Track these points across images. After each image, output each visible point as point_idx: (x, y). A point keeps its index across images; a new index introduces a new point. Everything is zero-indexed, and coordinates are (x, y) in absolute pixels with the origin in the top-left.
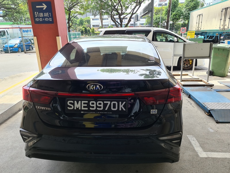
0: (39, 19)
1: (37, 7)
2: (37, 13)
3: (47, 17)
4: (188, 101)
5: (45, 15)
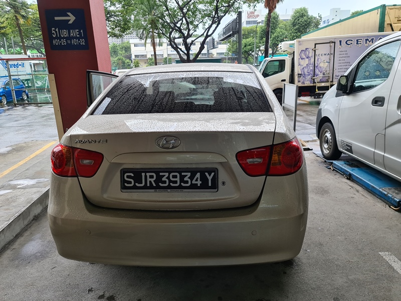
0: (60, 41)
1: (56, 18)
2: (57, 30)
3: (76, 38)
4: (350, 186)
5: (71, 35)
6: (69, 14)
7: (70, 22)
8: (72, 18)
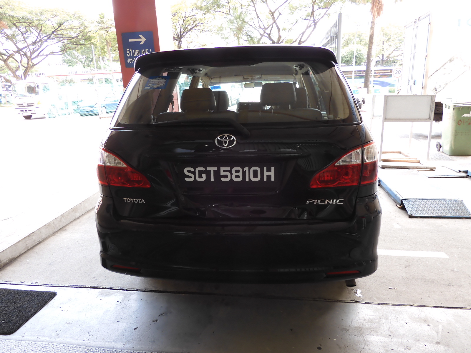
0: (133, 59)
1: (130, 40)
2: (131, 50)
6: (140, 36)
7: (141, 43)
8: (143, 40)
